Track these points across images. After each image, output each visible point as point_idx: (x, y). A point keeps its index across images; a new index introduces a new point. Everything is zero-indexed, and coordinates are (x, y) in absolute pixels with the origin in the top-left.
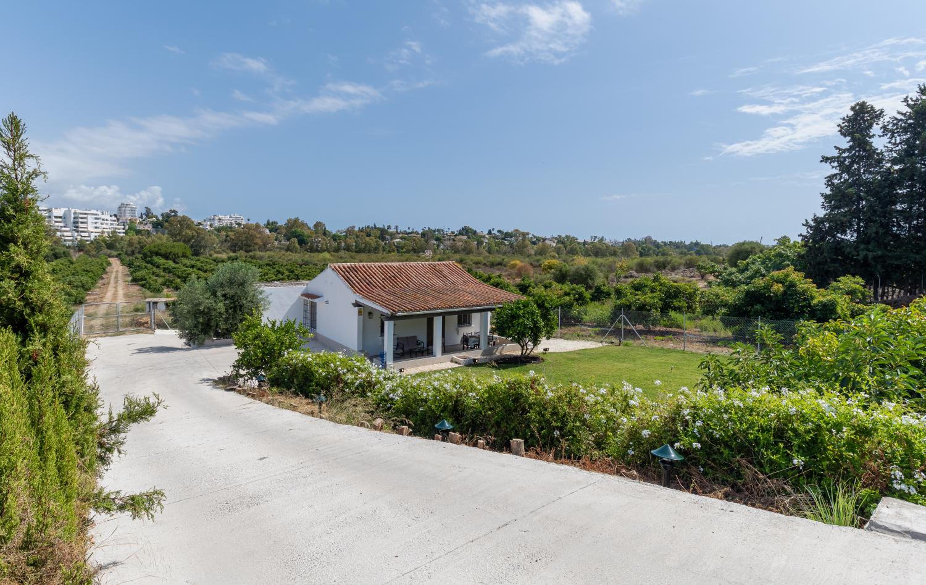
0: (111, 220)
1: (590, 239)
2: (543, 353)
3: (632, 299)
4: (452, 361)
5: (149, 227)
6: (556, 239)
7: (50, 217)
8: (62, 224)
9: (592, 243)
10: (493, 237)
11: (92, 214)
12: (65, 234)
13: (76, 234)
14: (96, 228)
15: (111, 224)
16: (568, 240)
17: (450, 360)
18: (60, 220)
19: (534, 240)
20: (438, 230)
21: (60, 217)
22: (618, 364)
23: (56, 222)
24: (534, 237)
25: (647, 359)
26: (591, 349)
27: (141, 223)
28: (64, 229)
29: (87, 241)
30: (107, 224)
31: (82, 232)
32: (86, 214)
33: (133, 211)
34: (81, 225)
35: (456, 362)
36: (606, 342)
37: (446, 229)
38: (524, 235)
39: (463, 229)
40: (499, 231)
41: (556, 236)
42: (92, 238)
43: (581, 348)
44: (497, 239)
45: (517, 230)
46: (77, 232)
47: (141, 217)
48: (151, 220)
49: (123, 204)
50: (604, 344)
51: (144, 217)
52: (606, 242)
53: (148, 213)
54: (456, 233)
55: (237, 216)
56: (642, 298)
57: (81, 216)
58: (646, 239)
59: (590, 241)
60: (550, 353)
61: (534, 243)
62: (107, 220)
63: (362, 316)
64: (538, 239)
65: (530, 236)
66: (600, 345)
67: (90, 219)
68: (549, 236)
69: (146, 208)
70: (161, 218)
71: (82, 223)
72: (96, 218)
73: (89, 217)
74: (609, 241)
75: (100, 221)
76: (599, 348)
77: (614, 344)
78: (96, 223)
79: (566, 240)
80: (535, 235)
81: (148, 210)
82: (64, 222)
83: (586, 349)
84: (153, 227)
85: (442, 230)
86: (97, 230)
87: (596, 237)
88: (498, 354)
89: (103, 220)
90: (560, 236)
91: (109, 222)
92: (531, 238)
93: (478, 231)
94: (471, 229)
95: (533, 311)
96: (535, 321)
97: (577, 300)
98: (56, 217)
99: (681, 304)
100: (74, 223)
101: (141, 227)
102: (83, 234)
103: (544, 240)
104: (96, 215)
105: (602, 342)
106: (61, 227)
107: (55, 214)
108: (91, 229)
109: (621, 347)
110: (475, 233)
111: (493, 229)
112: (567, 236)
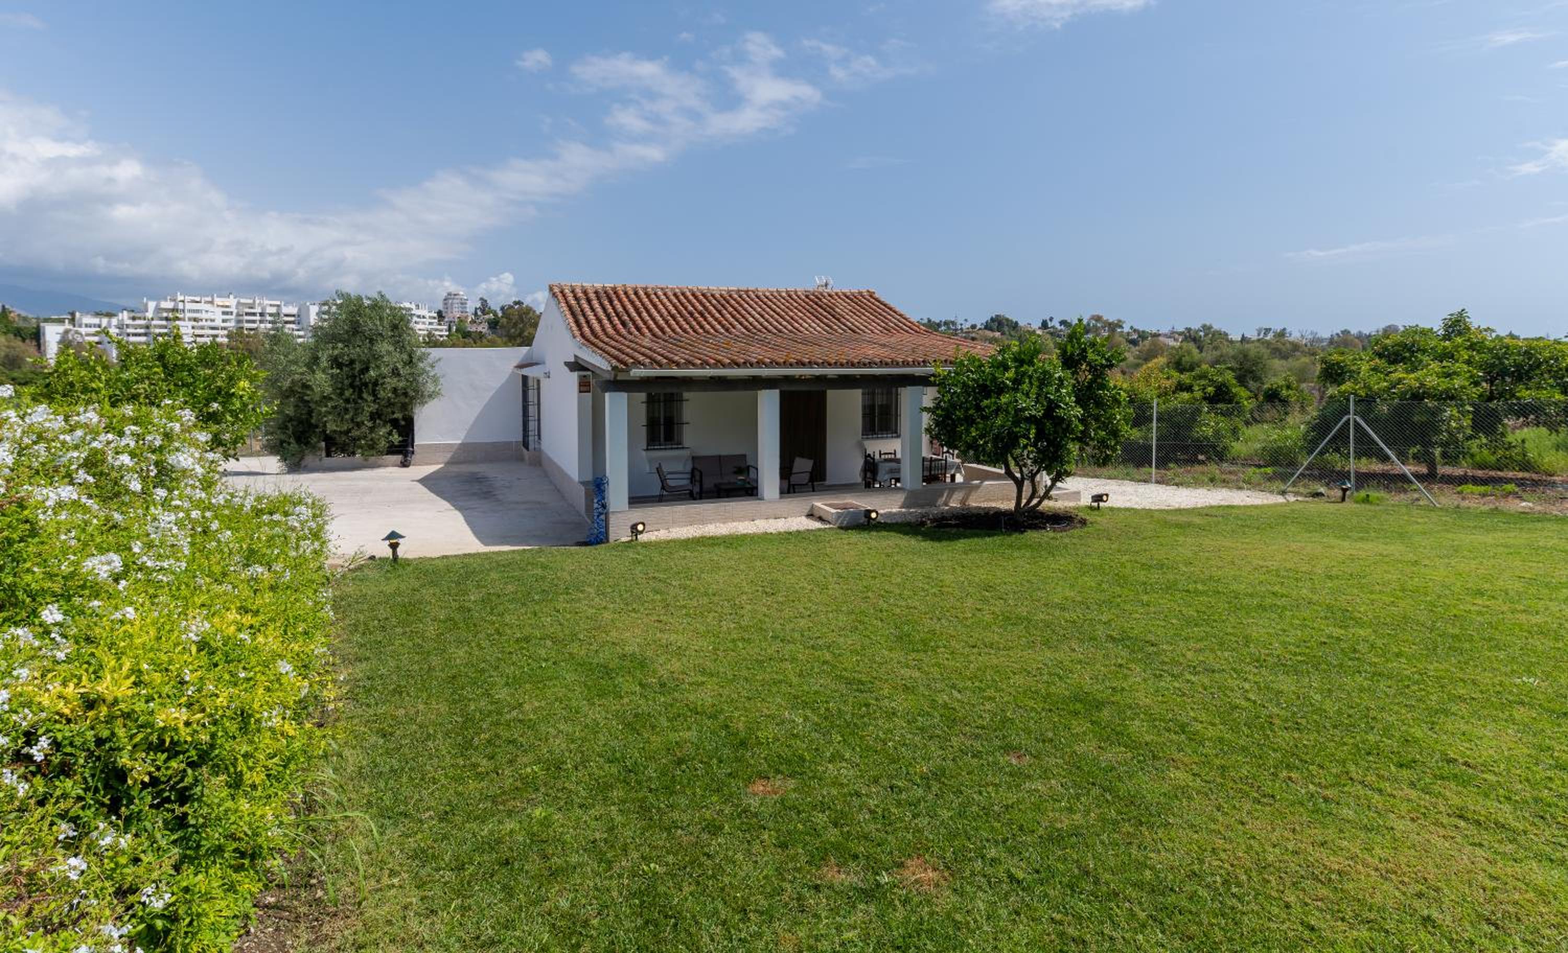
0: (430, 317)
1: (1256, 333)
2: (1091, 508)
3: (1379, 384)
4: (810, 515)
5: (483, 328)
6: (1180, 334)
9: (1259, 340)
10: (1052, 334)
15: (430, 324)
16: (1206, 335)
17: (806, 511)
19: (1135, 336)
20: (946, 323)
22: (1346, 544)
24: (1135, 331)
25: (1450, 536)
26: (1245, 506)
27: (473, 322)
30: (424, 323)
33: (463, 303)
35: (821, 519)
36: (1296, 494)
37: (960, 321)
38: (1113, 327)
39: (992, 319)
40: (1063, 323)
41: (1181, 329)
43: (1214, 503)
44: (1059, 336)
45: (1098, 318)
47: (476, 314)
48: (487, 317)
49: (449, 294)
50: (1292, 499)
51: (479, 313)
52: (1291, 339)
53: (484, 307)
54: (979, 326)
56: (1411, 380)
58: (1385, 330)
59: (1255, 338)
60: (1111, 509)
61: (1134, 342)
62: (424, 317)
63: (589, 396)
64: (1143, 336)
65: (1126, 329)
66: (1280, 499)
68: (1165, 330)
69: (481, 299)
70: (500, 314)
74: (1298, 335)
76: (1276, 505)
77: (1325, 499)
79: (1202, 334)
80: (1136, 327)
81: (484, 301)
83: (1232, 507)
84: (490, 328)
85: (953, 323)
87: (1267, 330)
88: (954, 504)
89: (419, 317)
90: (1189, 330)
91: (427, 321)
92: (1128, 334)
93: (1021, 324)
94: (1007, 320)
95: (1045, 372)
96: (1050, 401)
97: (1211, 400)
99: (1543, 395)
101: (473, 328)
103: (1156, 335)
105: (1283, 493)
109: (1349, 505)
110: (1015, 326)
111: (1051, 319)
112: (1204, 326)
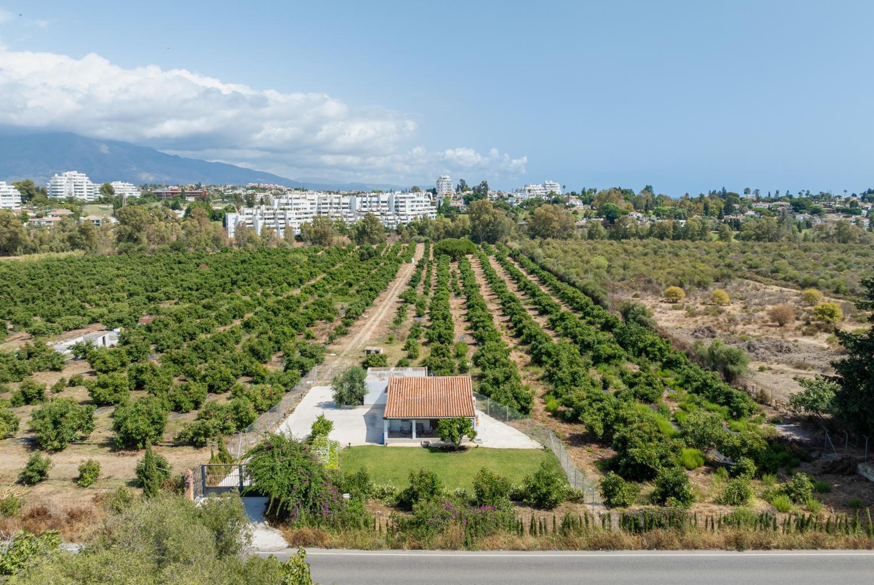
0: (426, 202)
7: (378, 202)
8: (387, 209)
11: (409, 198)
12: (389, 218)
13: (397, 217)
14: (412, 210)
15: (426, 205)
18: (385, 204)
21: (386, 202)
23: (382, 206)
27: (454, 199)
28: (388, 213)
29: (404, 224)
30: (421, 206)
31: (402, 215)
32: (404, 198)
33: (449, 184)
34: (401, 209)
42: (409, 221)
46: (398, 215)
47: (456, 191)
48: (464, 193)
51: (459, 191)
53: (463, 186)
55: (551, 182)
57: (401, 200)
62: (422, 202)
67: (408, 203)
69: (461, 180)
70: (472, 192)
71: (402, 206)
72: (413, 202)
73: (407, 200)
75: (416, 204)
78: (412, 206)
81: (463, 182)
82: (389, 206)
86: (414, 213)
89: (418, 202)
91: (424, 204)
98: (382, 202)
100: (395, 207)
101: (454, 204)
102: (402, 217)
104: (413, 198)
106: (386, 211)
107: (382, 200)
108: (409, 212)
